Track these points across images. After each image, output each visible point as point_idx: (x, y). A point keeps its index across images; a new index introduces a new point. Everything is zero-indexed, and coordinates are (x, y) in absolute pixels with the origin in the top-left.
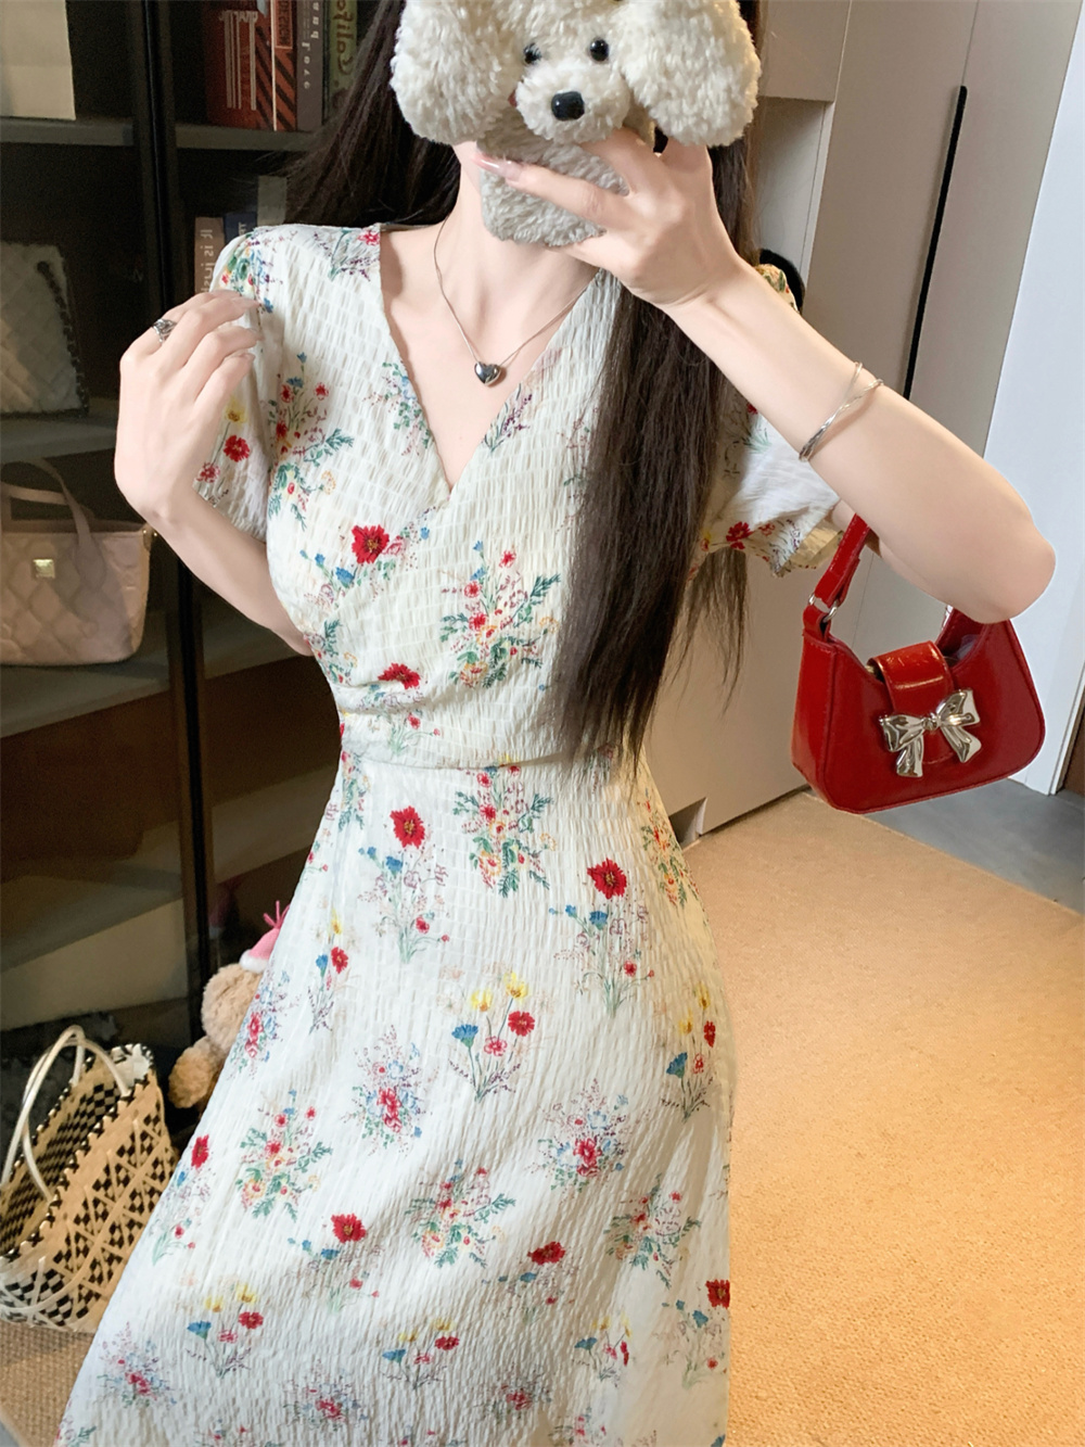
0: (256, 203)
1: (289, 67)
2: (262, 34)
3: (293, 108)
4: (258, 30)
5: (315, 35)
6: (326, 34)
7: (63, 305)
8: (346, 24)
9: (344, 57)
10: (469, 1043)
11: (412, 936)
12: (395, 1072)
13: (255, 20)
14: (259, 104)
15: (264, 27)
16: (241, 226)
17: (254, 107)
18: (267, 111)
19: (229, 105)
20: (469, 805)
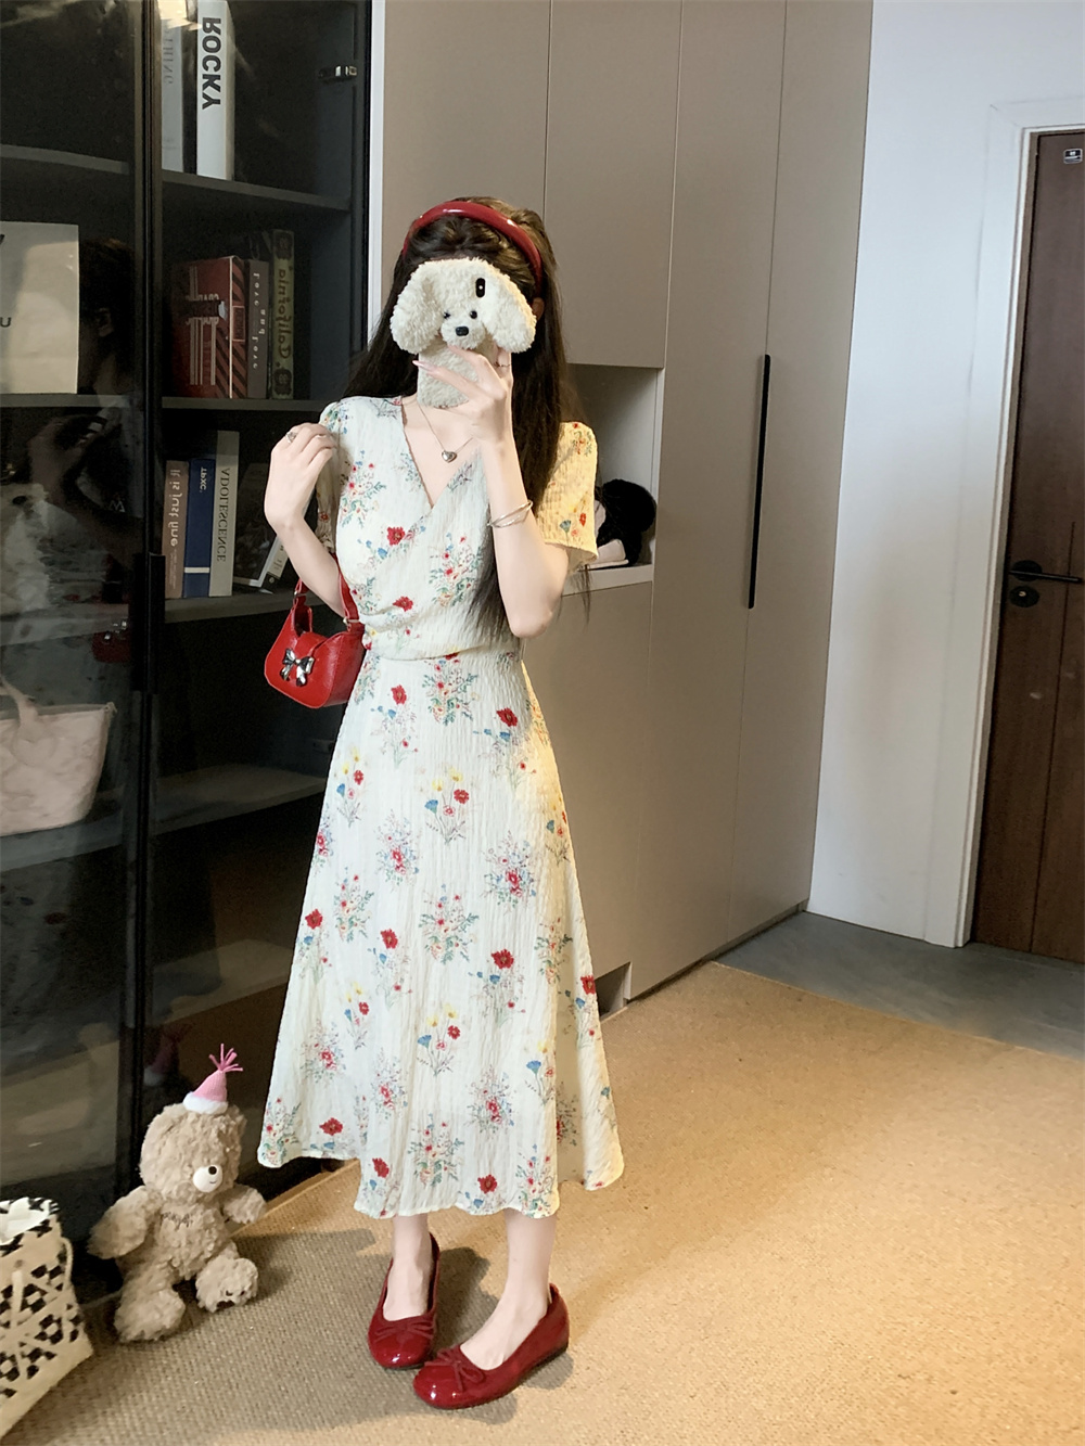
0: (214, 452)
1: (242, 354)
2: (222, 331)
3: (245, 383)
4: (219, 329)
5: (262, 332)
6: (270, 331)
8: (286, 323)
9: (284, 346)
10: (435, 810)
11: (400, 751)
12: (398, 837)
13: (216, 323)
14: (217, 380)
15: (224, 329)
16: (202, 470)
17: (213, 382)
18: (226, 388)
19: (192, 383)
20: (430, 682)
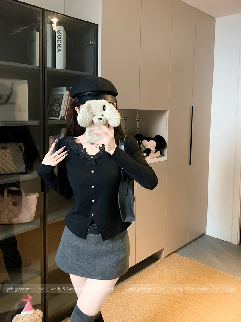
0: (61, 133)
7: (23, 153)
16: (57, 138)
